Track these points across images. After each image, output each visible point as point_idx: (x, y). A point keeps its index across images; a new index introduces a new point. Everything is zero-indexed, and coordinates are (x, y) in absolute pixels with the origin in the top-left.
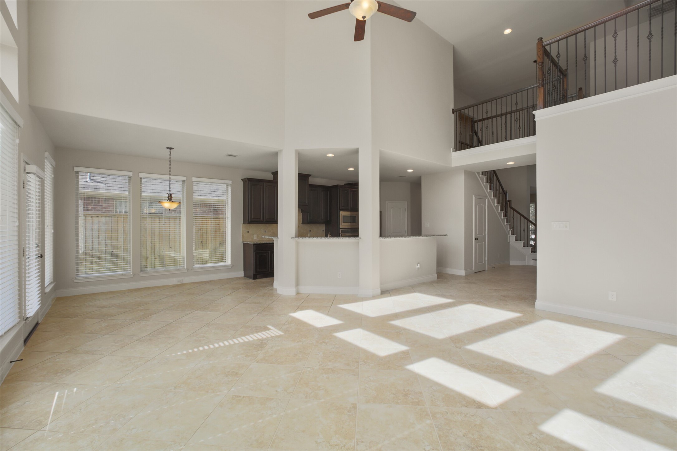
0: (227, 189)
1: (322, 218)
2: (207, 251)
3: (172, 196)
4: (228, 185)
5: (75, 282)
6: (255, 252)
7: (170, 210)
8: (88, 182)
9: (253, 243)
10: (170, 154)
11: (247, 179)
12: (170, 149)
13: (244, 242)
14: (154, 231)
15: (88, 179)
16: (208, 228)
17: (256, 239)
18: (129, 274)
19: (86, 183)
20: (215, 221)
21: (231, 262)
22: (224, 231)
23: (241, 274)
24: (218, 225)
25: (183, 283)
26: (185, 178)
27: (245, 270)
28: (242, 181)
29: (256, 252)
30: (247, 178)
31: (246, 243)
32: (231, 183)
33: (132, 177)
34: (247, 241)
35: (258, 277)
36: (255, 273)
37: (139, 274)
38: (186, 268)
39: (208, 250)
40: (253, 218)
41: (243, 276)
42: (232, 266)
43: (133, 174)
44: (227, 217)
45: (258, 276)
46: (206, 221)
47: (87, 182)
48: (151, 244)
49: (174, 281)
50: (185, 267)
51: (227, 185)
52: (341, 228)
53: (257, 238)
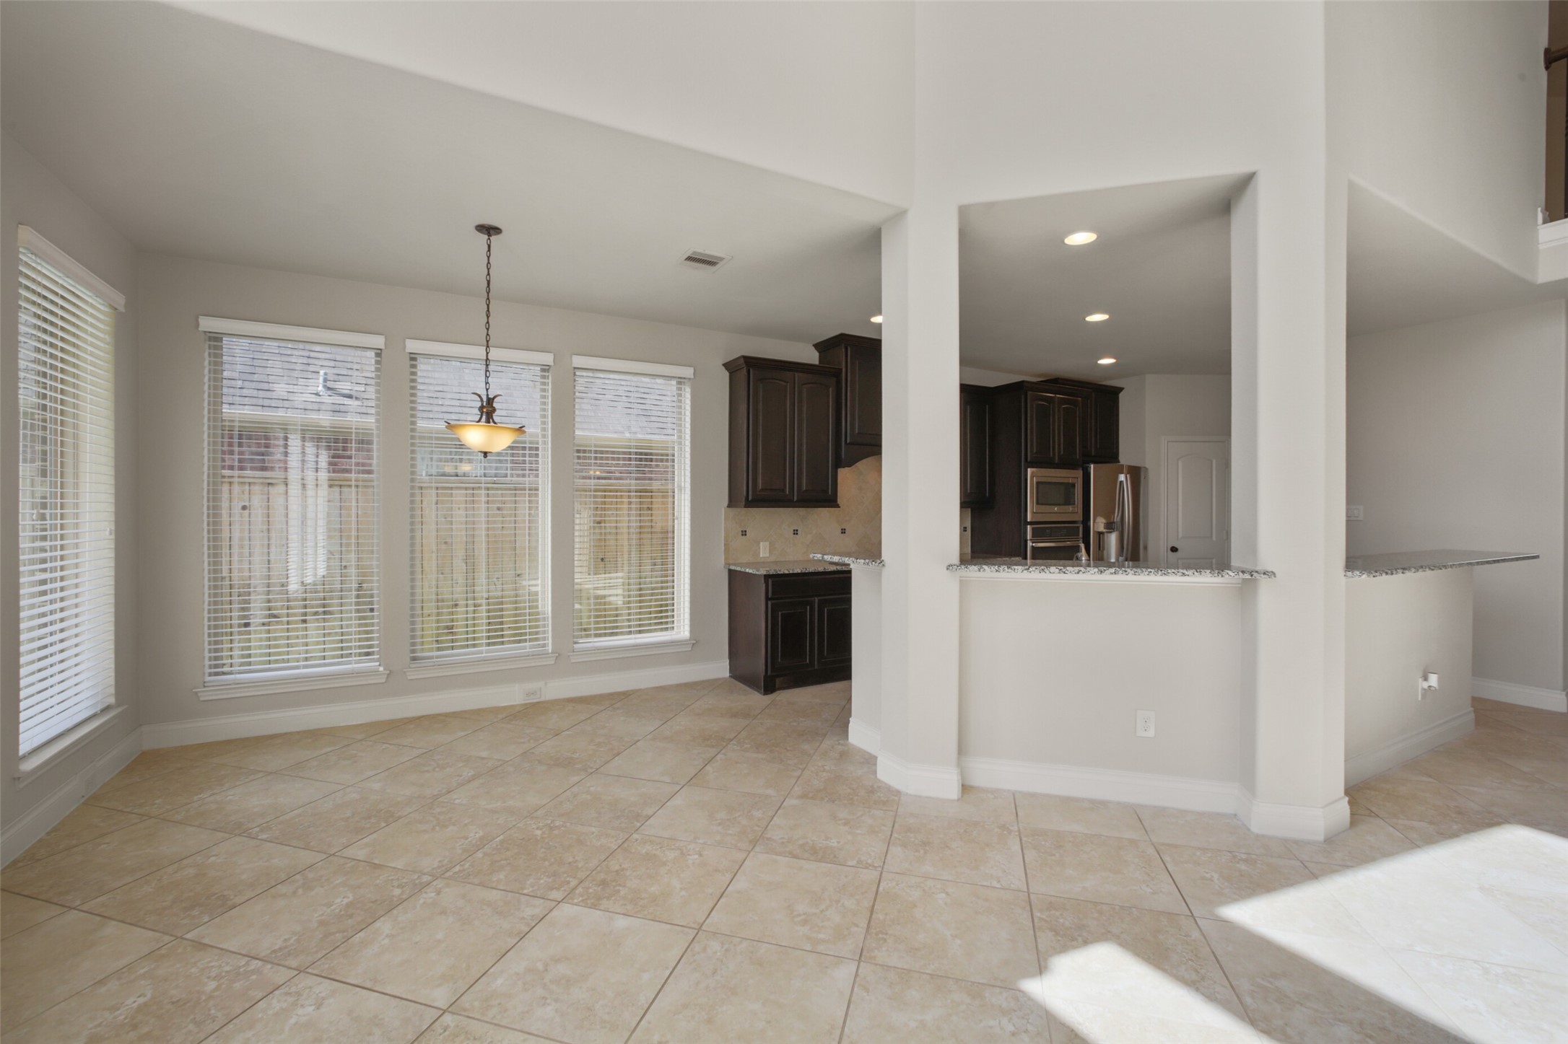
0: (680, 395)
1: (969, 491)
2: (618, 578)
3: (495, 405)
4: (681, 381)
5: (202, 699)
6: (770, 603)
7: (485, 454)
8: (320, 396)
9: (763, 572)
10: (489, 250)
11: (742, 359)
12: (489, 235)
13: (733, 568)
14: (474, 529)
15: (321, 388)
16: (620, 521)
17: (768, 555)
18: (374, 673)
19: (314, 398)
20: (640, 497)
21: (691, 632)
22: (670, 529)
23: (721, 668)
24: (650, 512)
25: (542, 699)
26: (548, 359)
27: (733, 655)
28: (727, 369)
29: (773, 601)
30: (745, 358)
31: (738, 569)
32: (693, 377)
33: (383, 355)
34: (741, 565)
35: (777, 686)
36: (769, 673)
37: (405, 672)
38: (552, 653)
39: (620, 574)
40: (762, 490)
41: (727, 674)
42: (693, 644)
43: (386, 344)
44: (680, 487)
45: (778, 681)
46: (616, 497)
47: (317, 394)
48: (464, 565)
49: (513, 695)
50: (550, 648)
51: (679, 383)
52: (1031, 523)
53: (771, 552)
